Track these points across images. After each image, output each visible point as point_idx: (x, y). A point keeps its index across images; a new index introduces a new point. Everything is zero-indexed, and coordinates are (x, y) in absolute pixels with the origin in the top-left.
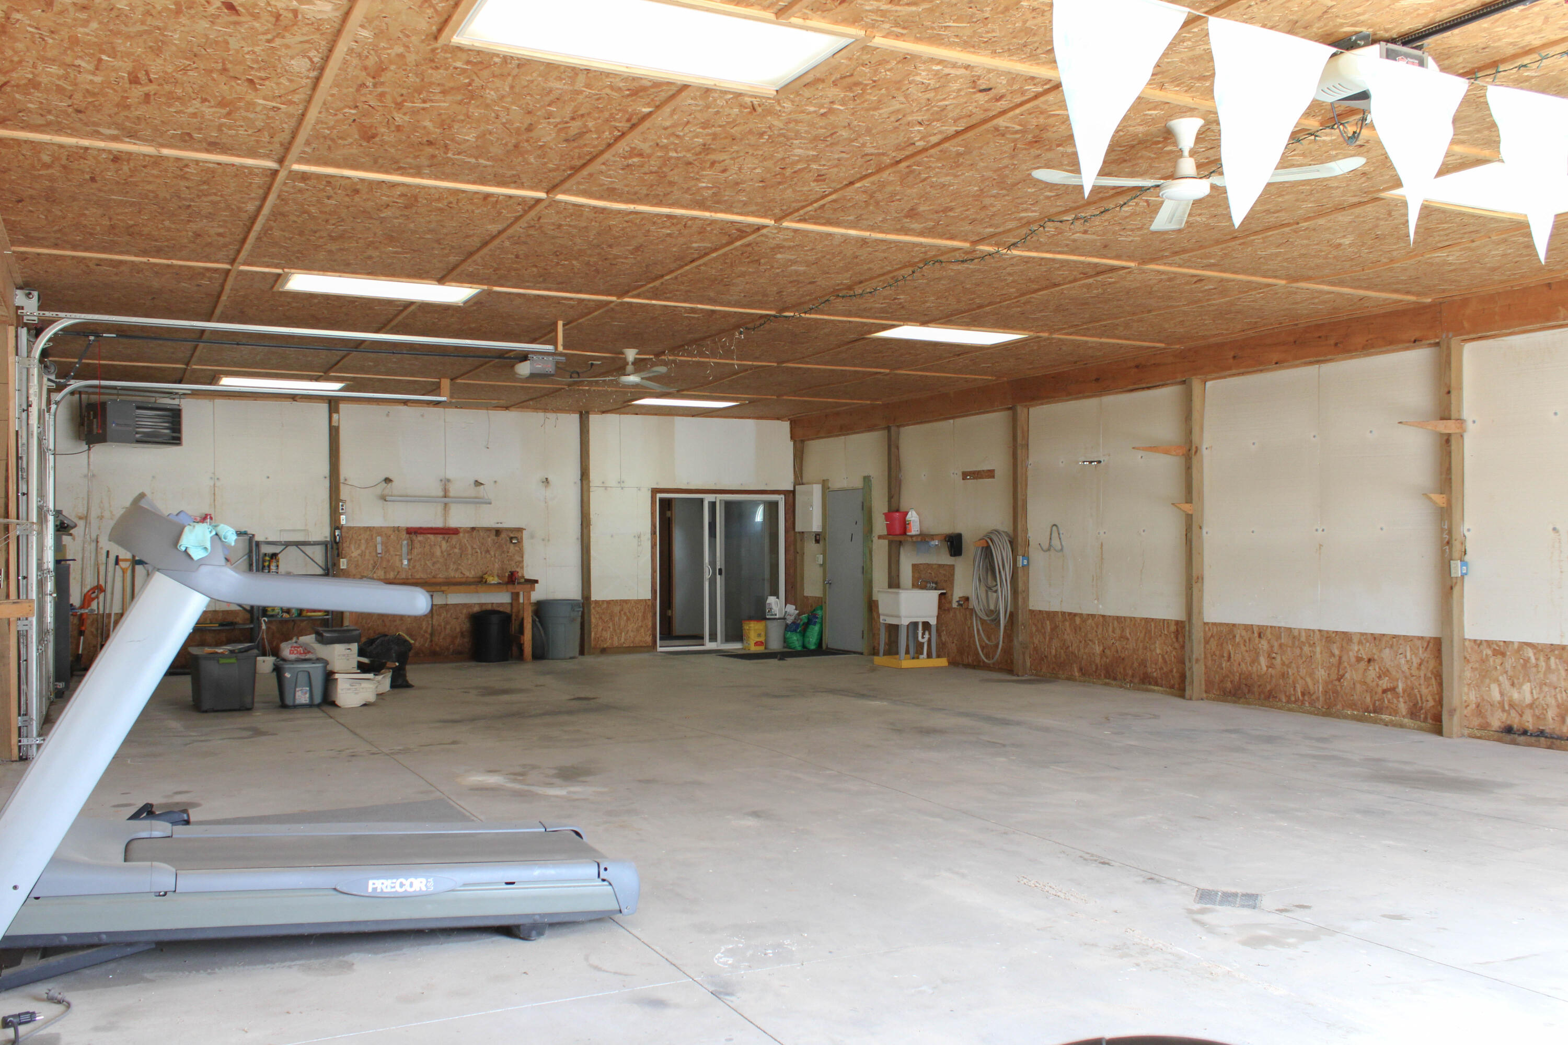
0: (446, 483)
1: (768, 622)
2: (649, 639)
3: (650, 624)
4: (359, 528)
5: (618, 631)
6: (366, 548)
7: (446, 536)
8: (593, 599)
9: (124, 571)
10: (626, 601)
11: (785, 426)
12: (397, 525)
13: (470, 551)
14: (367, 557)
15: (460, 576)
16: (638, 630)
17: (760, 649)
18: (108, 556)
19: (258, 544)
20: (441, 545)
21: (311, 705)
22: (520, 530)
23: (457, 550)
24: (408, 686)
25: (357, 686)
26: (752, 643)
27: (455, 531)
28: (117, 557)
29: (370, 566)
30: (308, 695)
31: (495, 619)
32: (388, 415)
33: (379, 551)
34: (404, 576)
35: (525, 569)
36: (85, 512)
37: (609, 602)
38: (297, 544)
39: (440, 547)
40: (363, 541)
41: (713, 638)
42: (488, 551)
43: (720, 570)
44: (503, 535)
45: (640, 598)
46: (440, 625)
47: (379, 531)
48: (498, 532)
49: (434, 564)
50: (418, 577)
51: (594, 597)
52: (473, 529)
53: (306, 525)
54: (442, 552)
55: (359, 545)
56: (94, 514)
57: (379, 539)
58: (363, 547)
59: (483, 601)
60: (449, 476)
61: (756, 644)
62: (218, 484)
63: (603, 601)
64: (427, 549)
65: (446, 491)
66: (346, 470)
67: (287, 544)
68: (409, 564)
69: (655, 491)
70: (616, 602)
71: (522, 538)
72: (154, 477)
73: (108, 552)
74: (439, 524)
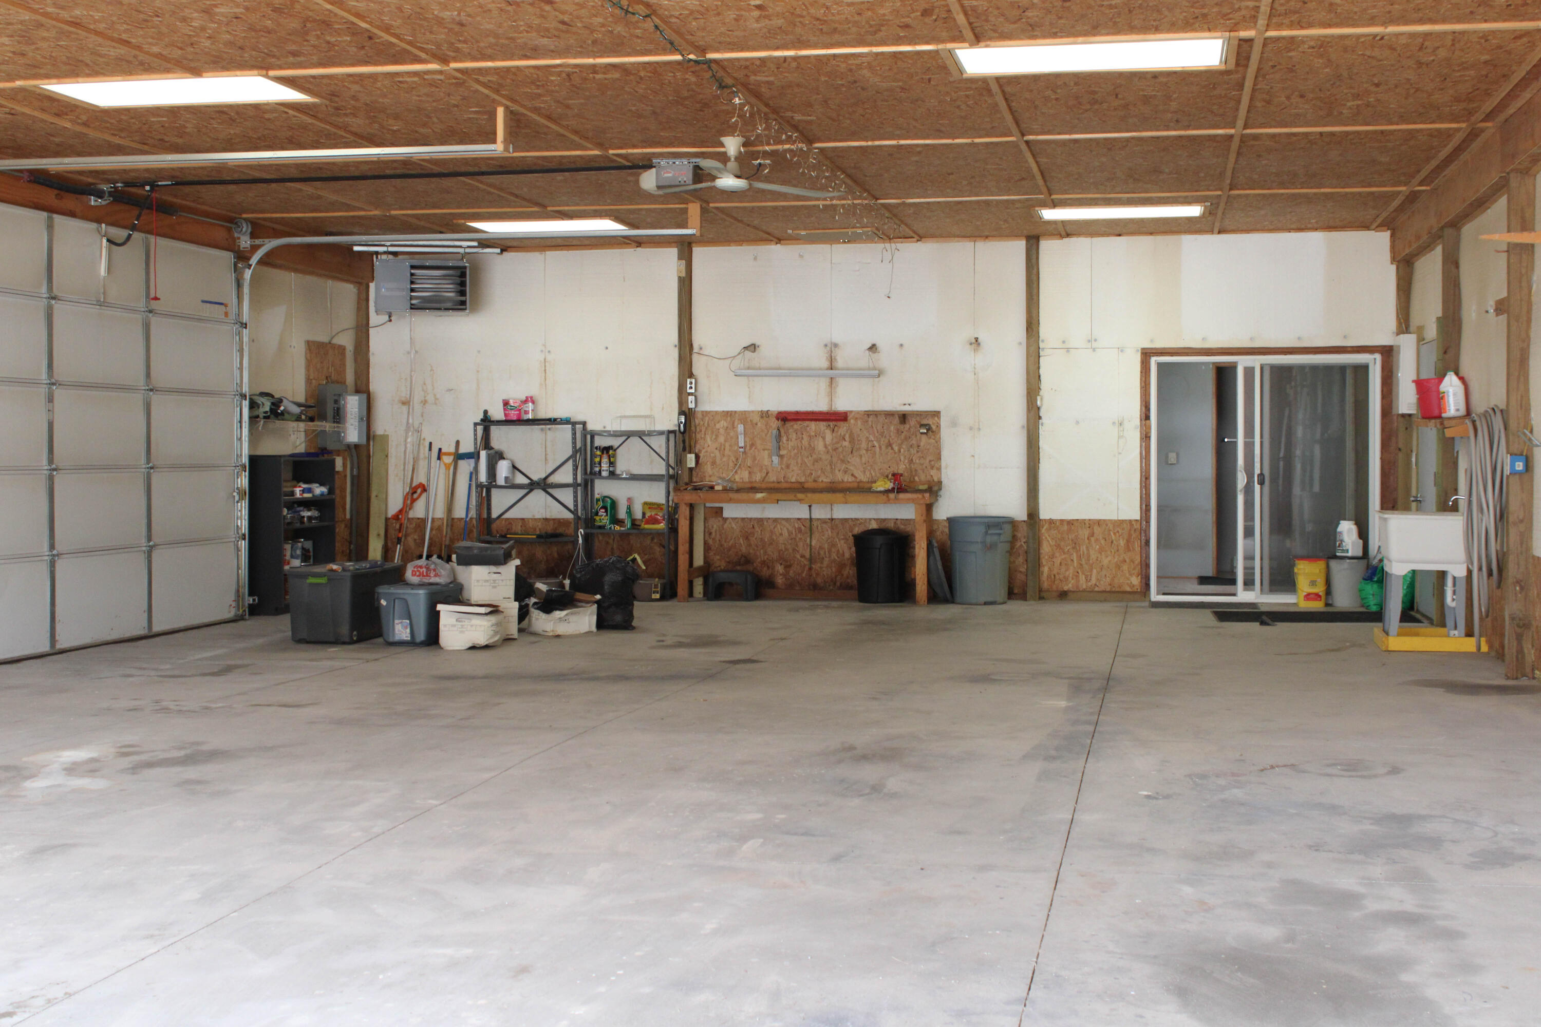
0: (832, 348)
1: (1333, 564)
2: (1136, 581)
3: (1138, 559)
4: (716, 412)
5: (1086, 567)
6: (725, 441)
7: (831, 424)
8: (1042, 517)
9: (447, 467)
10: (1099, 522)
11: (1384, 237)
12: (765, 409)
13: (864, 445)
14: (727, 452)
15: (851, 479)
16: (1118, 567)
17: (1317, 606)
18: (430, 449)
19: (593, 435)
20: (825, 435)
21: (412, 644)
22: (936, 414)
23: (846, 444)
24: (626, 625)
25: (466, 623)
26: (1302, 594)
27: (842, 417)
28: (440, 450)
29: (731, 464)
30: (408, 630)
31: (879, 541)
32: (755, 259)
33: (741, 444)
34: (772, 478)
35: (943, 470)
36: (408, 396)
37: (1070, 523)
38: (640, 435)
39: (824, 438)
40: (722, 431)
41: (1249, 583)
42: (890, 445)
43: (1261, 476)
44: (912, 422)
45: (1123, 517)
46: (821, 548)
47: (743, 417)
48: (904, 417)
49: (816, 461)
50: (793, 480)
51: (1045, 513)
52: (868, 414)
53: (651, 410)
54: (826, 446)
55: (717, 436)
56: (417, 399)
57: (741, 428)
58: (721, 439)
59: (883, 516)
60: (835, 340)
61: (1308, 597)
62: (549, 358)
63: (1062, 521)
64: (805, 441)
65: (832, 360)
66: (699, 337)
67: (629, 435)
68: (781, 463)
69: (1147, 354)
70: (1082, 522)
71: (938, 426)
72: (479, 352)
73: (431, 444)
74: (821, 405)
